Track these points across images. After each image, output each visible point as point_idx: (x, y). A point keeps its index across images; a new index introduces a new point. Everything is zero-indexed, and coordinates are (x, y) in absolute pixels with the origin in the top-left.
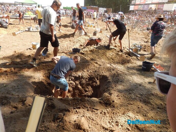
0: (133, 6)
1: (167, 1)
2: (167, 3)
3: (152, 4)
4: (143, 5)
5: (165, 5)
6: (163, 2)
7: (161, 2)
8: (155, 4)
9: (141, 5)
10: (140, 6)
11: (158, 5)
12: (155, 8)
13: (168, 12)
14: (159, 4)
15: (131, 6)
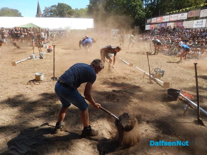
0: (149, 25)
1: (186, 18)
2: (186, 20)
3: (170, 22)
4: (159, 23)
5: (184, 22)
6: (182, 19)
7: (180, 19)
8: (173, 22)
9: (158, 23)
10: (156, 25)
11: (176, 23)
12: (174, 26)
13: (189, 29)
14: (178, 22)
15: (146, 26)
